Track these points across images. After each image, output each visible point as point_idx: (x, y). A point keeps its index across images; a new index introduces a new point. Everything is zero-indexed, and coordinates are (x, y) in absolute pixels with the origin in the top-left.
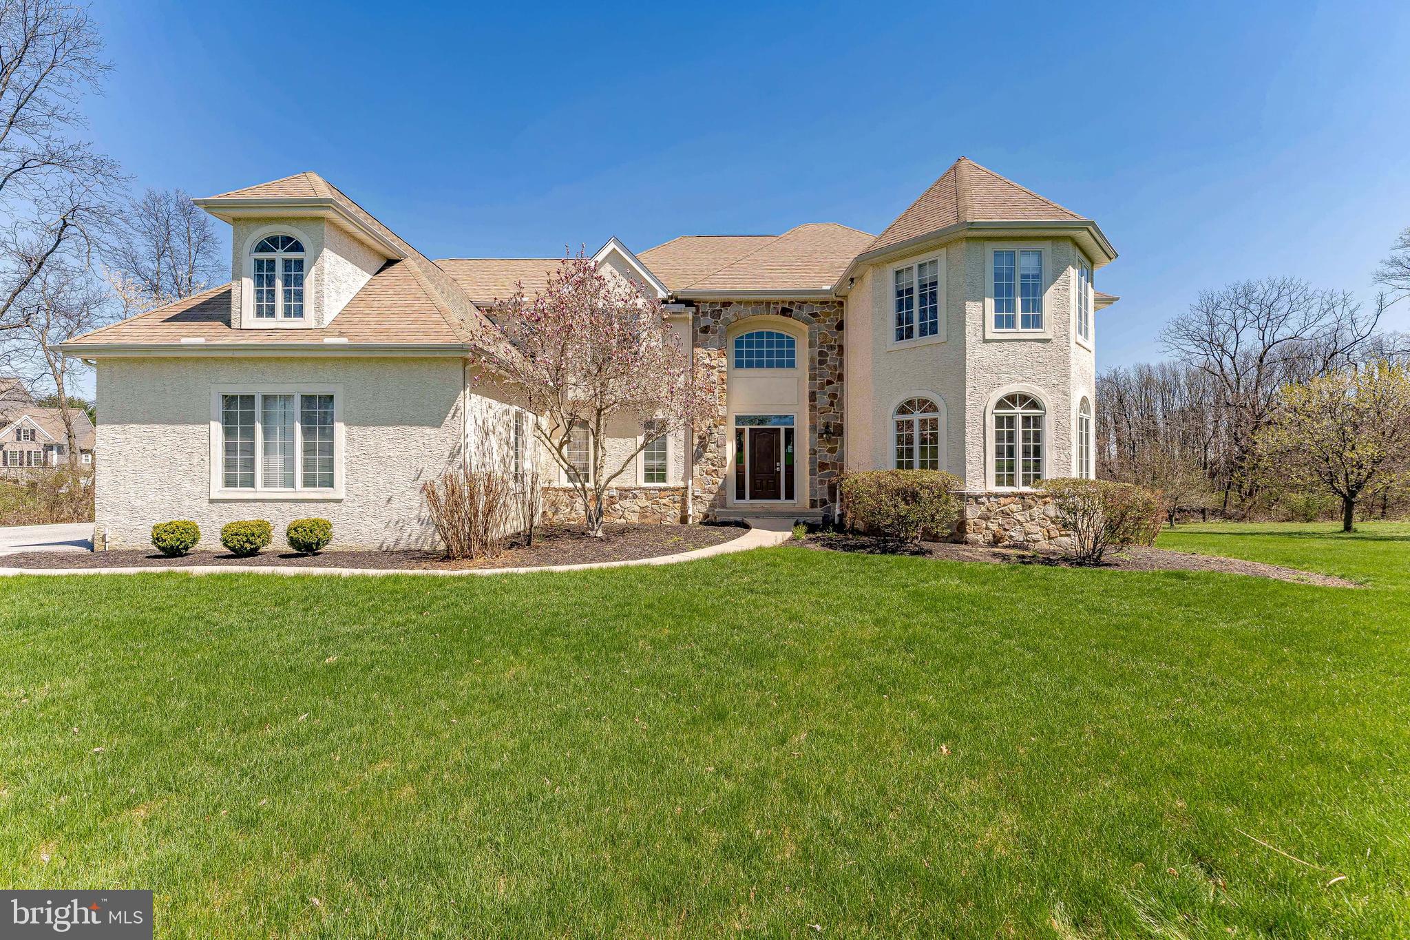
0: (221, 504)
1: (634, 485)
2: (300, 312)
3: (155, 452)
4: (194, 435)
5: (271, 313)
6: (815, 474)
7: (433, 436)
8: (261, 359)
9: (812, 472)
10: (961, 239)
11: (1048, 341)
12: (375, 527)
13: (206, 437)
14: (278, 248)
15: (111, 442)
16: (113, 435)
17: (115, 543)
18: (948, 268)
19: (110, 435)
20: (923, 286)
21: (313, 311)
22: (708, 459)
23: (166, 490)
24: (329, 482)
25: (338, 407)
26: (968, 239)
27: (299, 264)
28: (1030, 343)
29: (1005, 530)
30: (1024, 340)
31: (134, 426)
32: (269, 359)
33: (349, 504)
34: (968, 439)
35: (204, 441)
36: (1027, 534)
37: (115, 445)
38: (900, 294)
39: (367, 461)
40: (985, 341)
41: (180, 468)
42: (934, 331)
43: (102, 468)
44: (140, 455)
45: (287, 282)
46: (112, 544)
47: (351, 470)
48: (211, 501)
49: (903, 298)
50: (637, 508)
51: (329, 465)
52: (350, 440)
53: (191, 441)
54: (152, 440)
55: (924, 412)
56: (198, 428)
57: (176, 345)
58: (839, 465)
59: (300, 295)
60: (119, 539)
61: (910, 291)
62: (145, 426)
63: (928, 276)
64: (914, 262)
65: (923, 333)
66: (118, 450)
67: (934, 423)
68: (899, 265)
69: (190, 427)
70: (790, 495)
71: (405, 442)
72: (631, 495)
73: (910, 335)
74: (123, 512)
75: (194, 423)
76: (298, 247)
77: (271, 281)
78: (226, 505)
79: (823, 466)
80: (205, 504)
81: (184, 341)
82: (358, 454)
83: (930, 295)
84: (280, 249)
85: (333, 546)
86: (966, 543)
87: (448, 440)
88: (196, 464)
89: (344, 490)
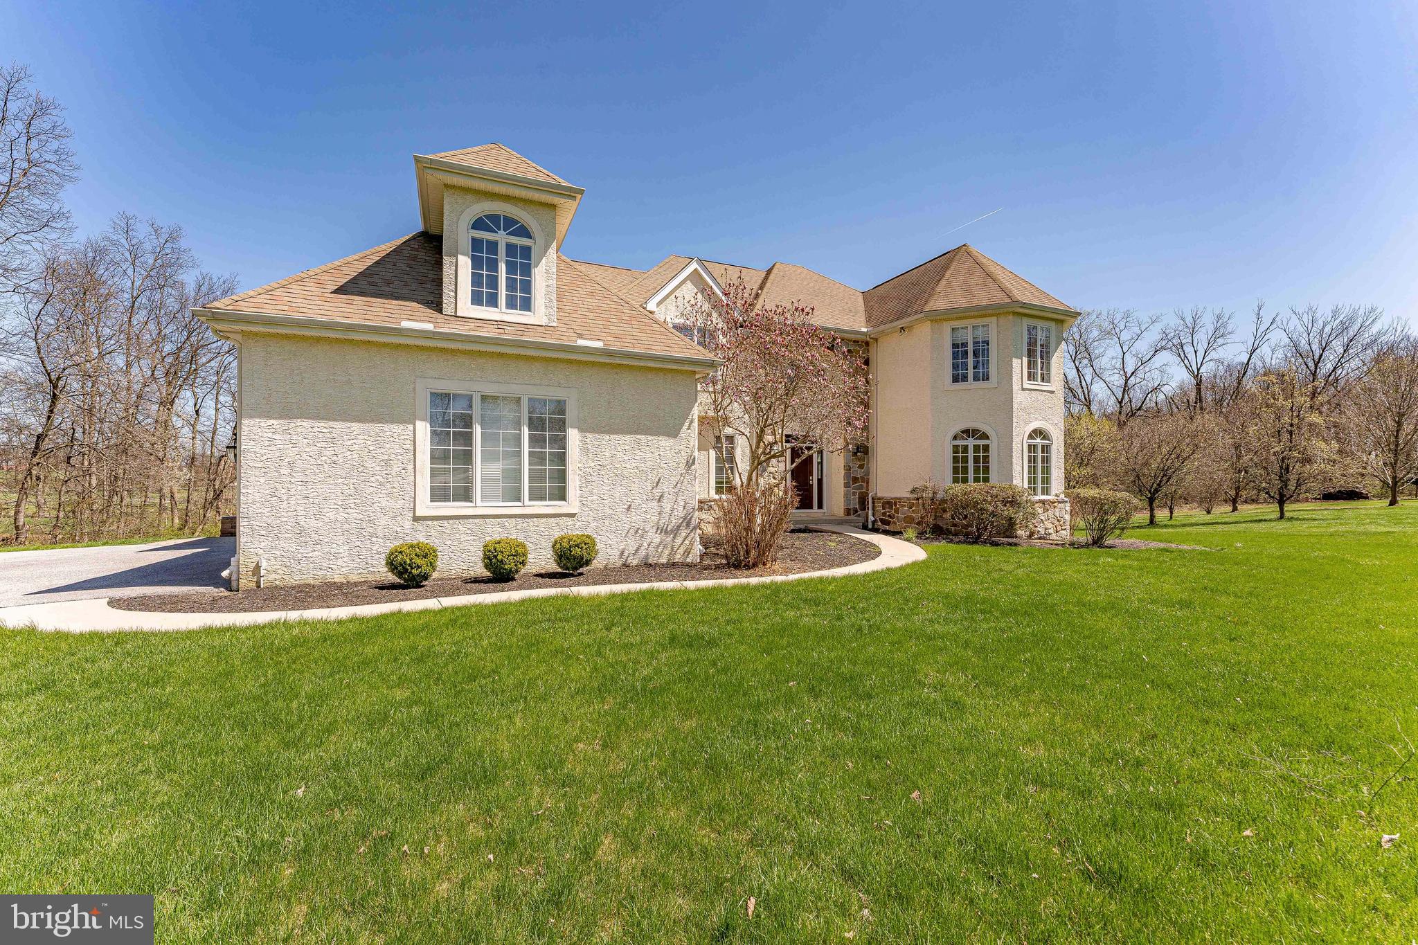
0: (430, 523)
1: (706, 497)
2: (527, 305)
3: (335, 458)
4: (392, 439)
5: (493, 301)
6: (849, 487)
7: (668, 448)
8: (481, 354)
9: (847, 485)
10: (1009, 313)
11: (1052, 392)
12: (610, 542)
13: (408, 442)
14: (500, 230)
15: (267, 443)
16: (270, 435)
17: (273, 576)
18: (999, 333)
19: (266, 435)
20: (976, 343)
21: (543, 307)
22: (770, 473)
23: (352, 506)
24: (561, 495)
25: (571, 414)
26: (1015, 313)
27: (526, 252)
28: (1044, 393)
29: (1036, 527)
30: (1042, 391)
31: (304, 424)
32: (492, 355)
33: (583, 518)
34: (1014, 461)
35: (408, 446)
36: (1046, 529)
37: (272, 448)
38: (955, 346)
39: (603, 473)
40: (1023, 389)
41: (372, 479)
42: (986, 377)
43: (252, 478)
44: (313, 461)
45: (511, 268)
46: (267, 579)
47: (585, 480)
48: (416, 519)
49: (959, 350)
50: (711, 519)
51: (562, 476)
52: (584, 449)
53: (388, 446)
54: (332, 442)
55: (976, 439)
56: (398, 428)
57: (395, 329)
58: (866, 480)
59: (527, 287)
60: (280, 571)
61: (965, 345)
62: (320, 425)
63: (981, 335)
64: (969, 323)
65: (976, 378)
66: (278, 454)
67: (986, 448)
68: (956, 324)
69: (387, 427)
70: (820, 506)
71: (641, 453)
72: (706, 507)
73: (965, 378)
74: (287, 535)
75: (393, 422)
76: (524, 232)
77: (493, 266)
78: (435, 523)
79: (855, 480)
80: (408, 524)
81: (405, 324)
82: (592, 465)
83: (982, 350)
84: (502, 232)
85: (597, 564)
86: (1016, 537)
87: (682, 452)
88: (394, 474)
89: (578, 504)
